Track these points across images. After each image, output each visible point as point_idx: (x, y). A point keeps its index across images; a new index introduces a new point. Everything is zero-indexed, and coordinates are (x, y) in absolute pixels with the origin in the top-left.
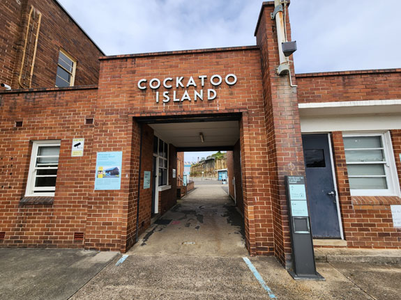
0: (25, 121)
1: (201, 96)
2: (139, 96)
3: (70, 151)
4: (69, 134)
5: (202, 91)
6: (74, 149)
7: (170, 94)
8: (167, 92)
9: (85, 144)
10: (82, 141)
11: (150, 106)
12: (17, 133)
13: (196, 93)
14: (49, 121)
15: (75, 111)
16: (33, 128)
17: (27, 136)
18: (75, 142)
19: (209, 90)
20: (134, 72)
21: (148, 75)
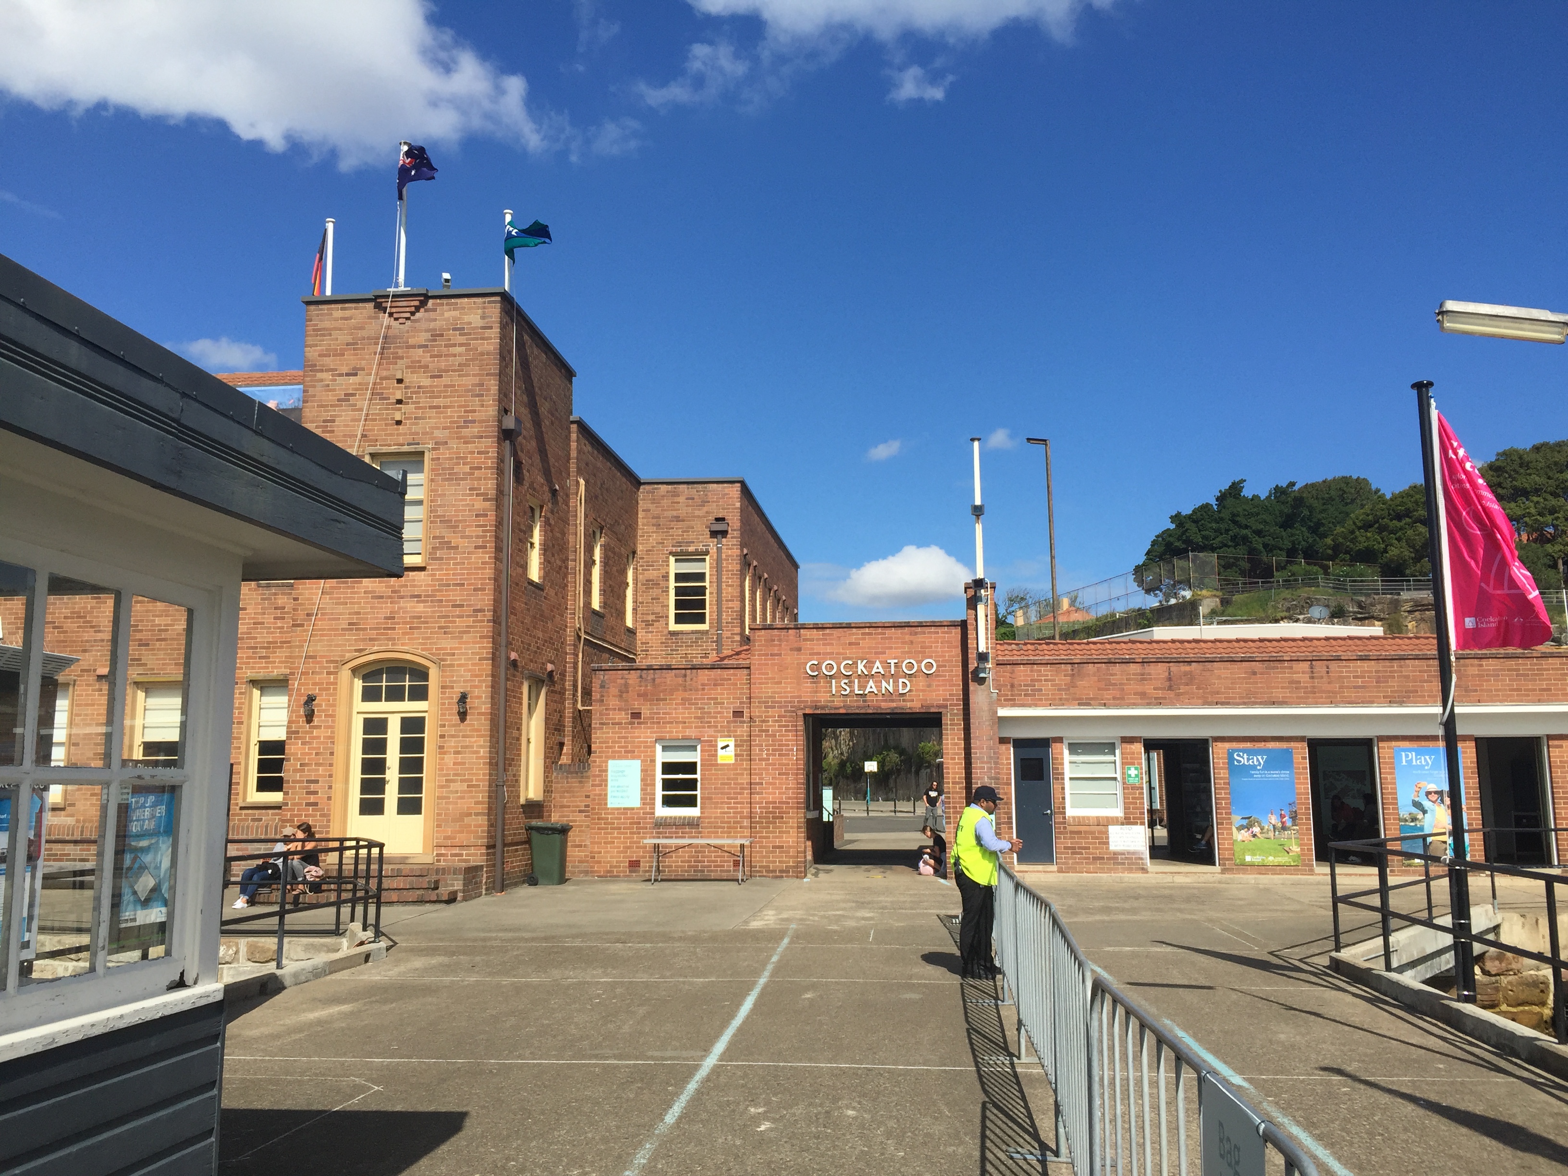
0: (645, 712)
1: (891, 689)
2: (808, 685)
3: (716, 756)
4: (711, 731)
5: (891, 681)
6: (721, 753)
7: (850, 684)
8: (846, 681)
9: (736, 746)
10: (731, 742)
11: (823, 698)
12: (636, 728)
13: (884, 684)
14: (681, 713)
15: (717, 699)
16: (659, 723)
17: (651, 733)
18: (721, 743)
19: (901, 680)
20: (799, 649)
21: (819, 654)
